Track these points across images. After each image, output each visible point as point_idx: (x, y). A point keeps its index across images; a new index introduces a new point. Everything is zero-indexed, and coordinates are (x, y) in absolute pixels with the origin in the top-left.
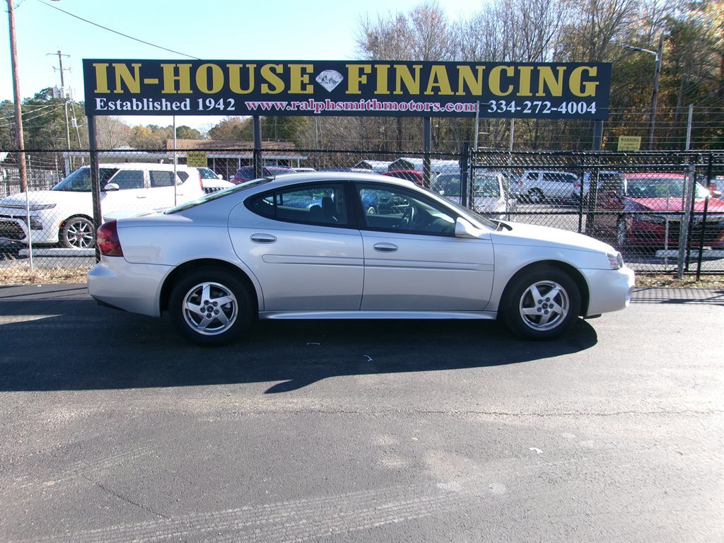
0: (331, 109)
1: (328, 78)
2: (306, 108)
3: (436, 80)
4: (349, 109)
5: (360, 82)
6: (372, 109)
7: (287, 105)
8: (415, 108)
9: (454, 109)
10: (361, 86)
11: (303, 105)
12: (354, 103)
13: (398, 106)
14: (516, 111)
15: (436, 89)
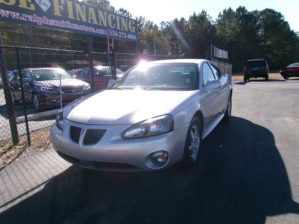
0: (47, 24)
1: (43, 2)
2: (33, 20)
3: (91, 16)
4: (57, 25)
5: (60, 9)
6: (68, 27)
7: (20, 16)
8: (86, 29)
9: (99, 32)
10: (61, 11)
11: (30, 17)
12: (59, 22)
13: (79, 27)
14: (117, 35)
15: (92, 20)
